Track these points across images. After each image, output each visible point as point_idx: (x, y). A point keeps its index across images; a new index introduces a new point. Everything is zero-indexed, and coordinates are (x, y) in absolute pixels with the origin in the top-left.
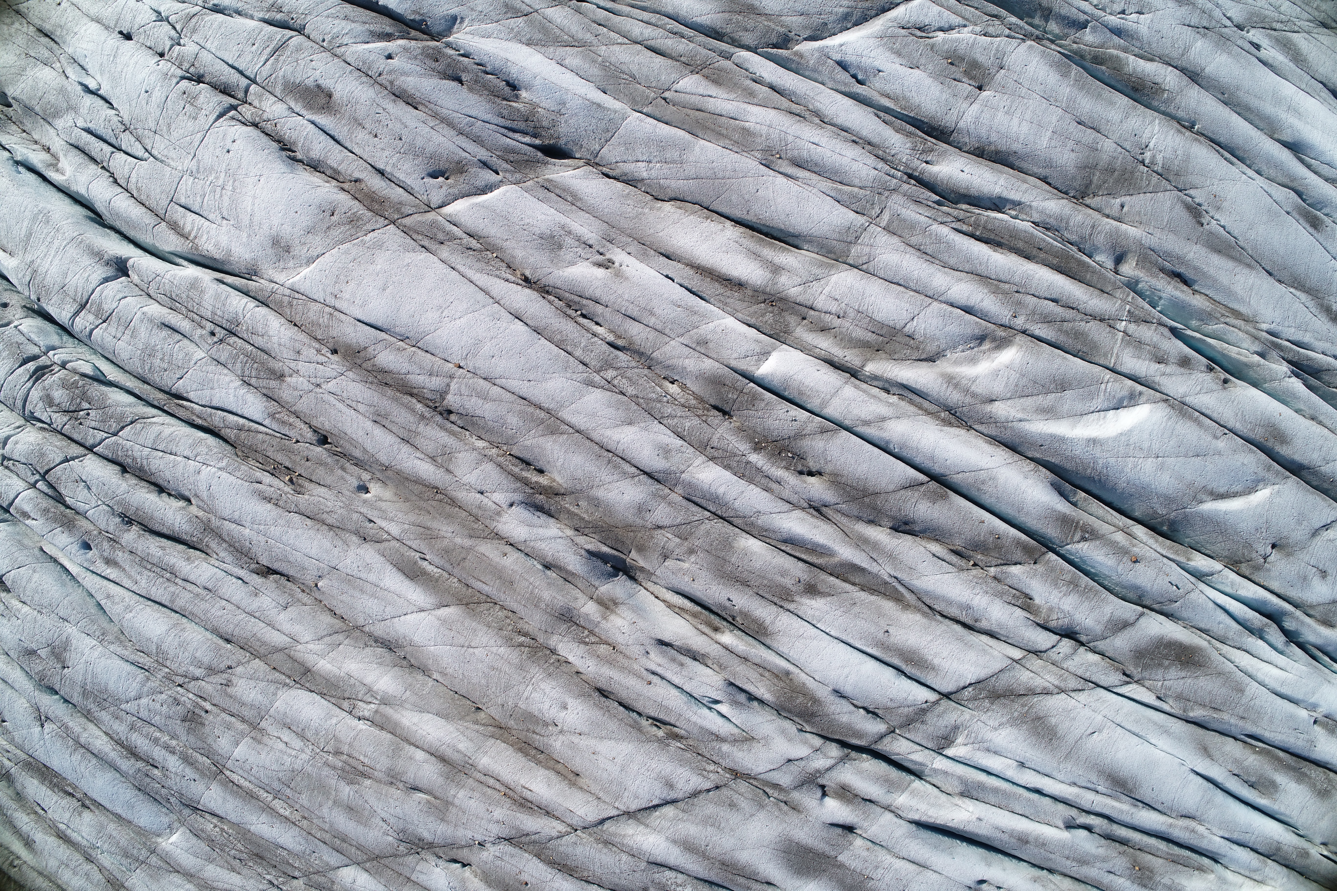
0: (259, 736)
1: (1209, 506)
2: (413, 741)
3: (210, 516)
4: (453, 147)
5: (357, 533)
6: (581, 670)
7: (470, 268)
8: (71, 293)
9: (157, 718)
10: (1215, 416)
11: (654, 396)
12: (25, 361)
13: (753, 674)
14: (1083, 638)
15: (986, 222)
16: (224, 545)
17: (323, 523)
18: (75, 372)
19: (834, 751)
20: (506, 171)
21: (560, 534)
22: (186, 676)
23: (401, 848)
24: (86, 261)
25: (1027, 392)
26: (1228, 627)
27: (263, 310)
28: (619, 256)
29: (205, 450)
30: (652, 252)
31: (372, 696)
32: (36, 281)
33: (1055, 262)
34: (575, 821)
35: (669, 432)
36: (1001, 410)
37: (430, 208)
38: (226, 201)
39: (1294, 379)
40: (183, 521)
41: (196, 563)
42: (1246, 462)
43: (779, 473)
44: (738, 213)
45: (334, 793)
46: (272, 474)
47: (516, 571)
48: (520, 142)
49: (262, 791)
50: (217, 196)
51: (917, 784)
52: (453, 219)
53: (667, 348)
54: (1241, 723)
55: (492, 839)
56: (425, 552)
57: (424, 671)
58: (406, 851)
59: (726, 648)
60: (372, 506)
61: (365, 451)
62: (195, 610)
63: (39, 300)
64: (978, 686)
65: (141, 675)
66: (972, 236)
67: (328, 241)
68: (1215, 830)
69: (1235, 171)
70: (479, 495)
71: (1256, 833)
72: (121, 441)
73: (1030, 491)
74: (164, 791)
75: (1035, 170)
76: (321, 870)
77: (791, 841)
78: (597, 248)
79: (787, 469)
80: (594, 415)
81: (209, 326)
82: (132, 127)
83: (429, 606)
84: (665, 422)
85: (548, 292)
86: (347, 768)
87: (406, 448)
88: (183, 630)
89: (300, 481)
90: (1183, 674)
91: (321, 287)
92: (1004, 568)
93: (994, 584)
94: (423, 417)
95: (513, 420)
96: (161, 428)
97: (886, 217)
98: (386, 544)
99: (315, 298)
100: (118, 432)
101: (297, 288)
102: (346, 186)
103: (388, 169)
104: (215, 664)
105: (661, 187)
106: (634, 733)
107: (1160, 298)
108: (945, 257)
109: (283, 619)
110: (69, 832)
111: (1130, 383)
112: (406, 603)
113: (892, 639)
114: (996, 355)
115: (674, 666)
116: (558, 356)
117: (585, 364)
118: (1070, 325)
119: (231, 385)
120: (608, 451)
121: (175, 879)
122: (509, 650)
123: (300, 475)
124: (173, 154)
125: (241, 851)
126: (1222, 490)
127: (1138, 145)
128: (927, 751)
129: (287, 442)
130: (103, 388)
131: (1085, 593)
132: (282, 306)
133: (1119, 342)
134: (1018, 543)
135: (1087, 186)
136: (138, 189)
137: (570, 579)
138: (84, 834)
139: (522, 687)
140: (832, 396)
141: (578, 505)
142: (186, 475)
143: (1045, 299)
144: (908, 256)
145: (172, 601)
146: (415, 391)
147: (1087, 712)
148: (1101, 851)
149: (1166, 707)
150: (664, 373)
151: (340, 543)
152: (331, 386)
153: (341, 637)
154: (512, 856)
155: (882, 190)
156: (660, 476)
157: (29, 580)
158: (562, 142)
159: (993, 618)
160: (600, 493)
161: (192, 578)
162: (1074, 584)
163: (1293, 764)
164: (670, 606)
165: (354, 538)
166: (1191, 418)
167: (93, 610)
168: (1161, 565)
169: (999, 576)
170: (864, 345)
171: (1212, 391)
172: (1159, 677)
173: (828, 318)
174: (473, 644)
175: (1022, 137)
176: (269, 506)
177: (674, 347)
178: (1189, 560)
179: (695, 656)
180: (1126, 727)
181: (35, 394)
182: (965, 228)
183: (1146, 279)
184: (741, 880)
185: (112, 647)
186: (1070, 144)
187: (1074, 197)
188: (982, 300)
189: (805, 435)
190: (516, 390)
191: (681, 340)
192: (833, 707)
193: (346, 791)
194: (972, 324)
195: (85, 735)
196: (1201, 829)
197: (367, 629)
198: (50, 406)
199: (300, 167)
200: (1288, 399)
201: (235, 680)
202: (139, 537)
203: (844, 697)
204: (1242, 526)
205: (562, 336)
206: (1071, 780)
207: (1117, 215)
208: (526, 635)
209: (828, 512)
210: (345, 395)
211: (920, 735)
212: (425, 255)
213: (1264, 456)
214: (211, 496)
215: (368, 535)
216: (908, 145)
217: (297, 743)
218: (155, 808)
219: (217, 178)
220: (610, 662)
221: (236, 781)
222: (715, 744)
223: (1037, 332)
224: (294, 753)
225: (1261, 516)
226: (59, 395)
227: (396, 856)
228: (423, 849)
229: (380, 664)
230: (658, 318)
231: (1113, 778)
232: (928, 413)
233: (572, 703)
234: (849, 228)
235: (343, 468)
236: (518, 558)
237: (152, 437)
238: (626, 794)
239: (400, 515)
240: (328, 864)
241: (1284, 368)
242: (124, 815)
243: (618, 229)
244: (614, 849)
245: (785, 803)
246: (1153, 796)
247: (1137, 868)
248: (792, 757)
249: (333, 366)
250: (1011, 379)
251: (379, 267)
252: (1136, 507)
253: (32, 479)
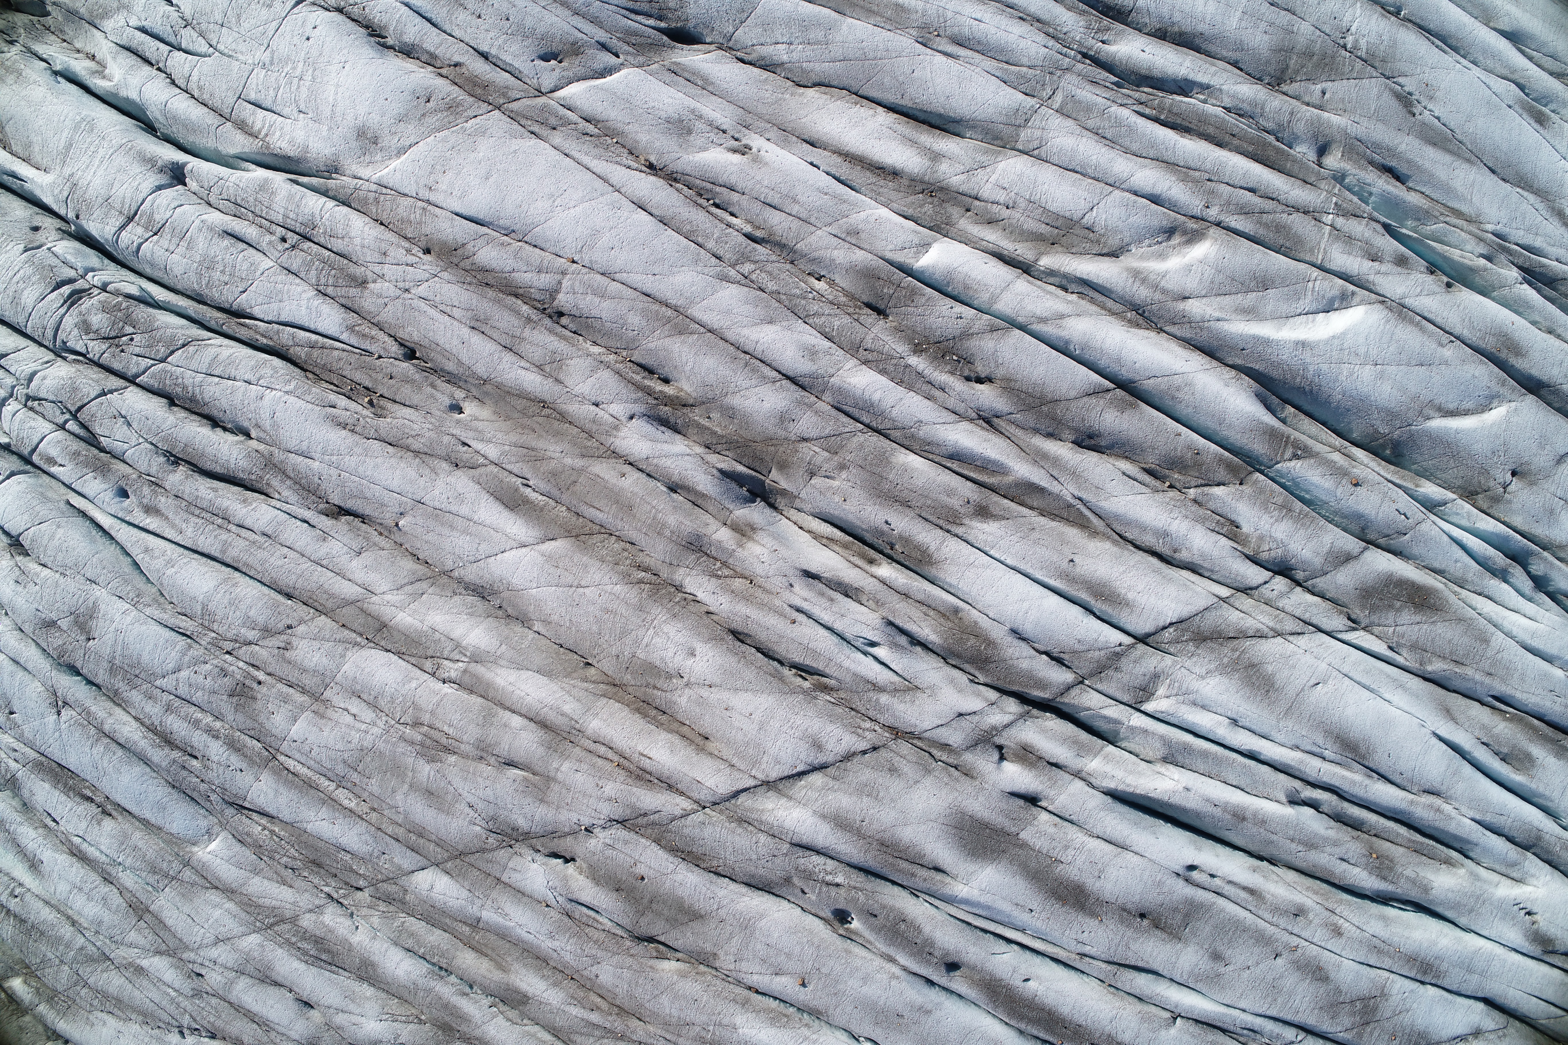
0: (322, 709)
1: (1438, 423)
2: (508, 704)
3: (272, 449)
4: (567, 27)
5: (447, 459)
6: (711, 609)
7: (586, 154)
8: (118, 206)
9: (200, 694)
10: (1439, 320)
11: (798, 292)
12: (58, 286)
13: (916, 612)
14: (1300, 575)
15: (1172, 105)
16: (288, 482)
17: (408, 449)
18: (117, 293)
19: (1013, 706)
20: (628, 53)
21: (688, 451)
22: (236, 641)
23: (490, 840)
24: (137, 168)
25: (1223, 290)
26: (1466, 566)
27: (345, 209)
28: (756, 142)
29: (269, 372)
30: (794, 138)
31: (461, 652)
32: (76, 196)
33: (1250, 149)
34: (704, 796)
35: (815, 332)
36: (1195, 308)
37: (540, 93)
38: (304, 91)
39: (1526, 286)
40: (240, 457)
41: (254, 505)
42: (1477, 374)
43: (942, 377)
44: (891, 98)
45: (410, 774)
46: (349, 398)
47: (636, 494)
48: (643, 25)
49: (323, 779)
50: (294, 88)
51: (1111, 748)
52: (568, 102)
53: (813, 239)
54: (1487, 680)
55: (602, 822)
56: (528, 476)
57: (523, 620)
58: (496, 844)
59: (883, 582)
60: (466, 426)
61: (460, 363)
62: (251, 561)
63: (77, 217)
64: (1180, 626)
65: (182, 642)
66: (1156, 120)
67: (423, 129)
68: (1464, 810)
69: (1449, 59)
70: (593, 408)
71: (1512, 815)
72: (169, 367)
73: (1232, 400)
74: (203, 787)
75: (1225, 53)
76: (391, 875)
77: (963, 814)
78: (732, 133)
79: (952, 373)
80: (728, 312)
81: (280, 231)
82: (195, 22)
83: (531, 540)
84: (811, 321)
85: (675, 180)
86: (428, 742)
87: (508, 357)
88: (235, 585)
89: (382, 403)
90: (1418, 618)
91: (413, 179)
92: (1206, 489)
93: (1195, 508)
94: (529, 320)
95: (635, 320)
96: (219, 349)
97: (1058, 98)
98: (482, 470)
99: (406, 191)
100: (167, 357)
101: (385, 182)
102: (444, 71)
103: (494, 51)
104: (271, 624)
105: (803, 71)
106: (775, 682)
107: (1371, 194)
108: (1126, 142)
109: (356, 567)
110: (84, 846)
111: (1341, 282)
112: (504, 538)
113: (1078, 570)
114: (1187, 250)
115: (824, 602)
116: (686, 248)
117: (719, 258)
118: (1271, 217)
119: (304, 295)
120: (745, 352)
121: (213, 897)
122: (626, 588)
123: (381, 396)
124: (242, 47)
125: (295, 858)
126: (1452, 406)
127: (1338, 28)
128: (1122, 707)
129: (368, 359)
130: (151, 310)
131: (1299, 519)
132: (366, 204)
133: (1326, 236)
134: (1221, 460)
135: (1284, 71)
136: (200, 88)
137: (699, 502)
138: (102, 848)
139: (641, 633)
140: (1002, 291)
141: (709, 418)
142: (246, 402)
143: (1241, 188)
144: (1084, 139)
145: (223, 552)
146: (521, 291)
147: (1308, 659)
148: (1331, 833)
149: (1400, 659)
150: (809, 268)
151: (427, 471)
152: (422, 290)
153: (424, 585)
154: (626, 842)
155: (1054, 70)
156: (806, 381)
157: (52, 538)
158: (691, 25)
159: (1195, 547)
160: (736, 401)
161: (248, 523)
162: (1286, 508)
163: (1550, 734)
164: (816, 536)
165: (444, 465)
166: (1411, 322)
167: (127, 568)
168: (1386, 489)
169: (1200, 499)
170: (1036, 238)
171: (1434, 293)
172: (1390, 621)
173: (995, 208)
174: (583, 583)
175: (1208, 17)
176: (344, 433)
177: (821, 237)
178: (1417, 486)
179: (848, 591)
180: (1355, 678)
181: (69, 321)
182: (1147, 111)
183: (1354, 171)
184: (904, 865)
185: (148, 611)
186: (1263, 25)
187: (1269, 84)
188: (1170, 188)
189: (972, 334)
190: (639, 286)
191: (829, 229)
192: (1010, 651)
193: (425, 770)
194: (1159, 216)
195: (110, 721)
196: (1447, 808)
197: (456, 574)
198: (87, 334)
199: (391, 53)
200: (1521, 310)
201: (295, 641)
202: (187, 478)
203: (1024, 639)
204: (1477, 447)
205: (692, 226)
206: (1293, 742)
207: (1318, 102)
208: (646, 570)
209: (1000, 423)
210: (438, 299)
211: (1113, 685)
212: (534, 141)
213: (1496, 369)
214: (275, 425)
215: (461, 460)
216: (1082, 23)
217: (368, 715)
218: (192, 808)
219: (294, 68)
220: (747, 599)
221: (292, 768)
222: (871, 694)
223: (1233, 224)
224: (364, 727)
225: (1497, 437)
226: (98, 320)
227: (483, 851)
228: (517, 841)
229: (471, 614)
230: (802, 206)
231: (1342, 740)
232: (1112, 313)
233: (701, 648)
234: (1018, 110)
235: (433, 386)
236: (638, 479)
237: (208, 360)
238: (765, 759)
239: (500, 435)
240: (399, 868)
241: (1514, 274)
242: (153, 820)
243: (756, 115)
244: (751, 828)
245: (956, 768)
246: (1390, 764)
247: (1374, 856)
248: (963, 711)
249: (425, 267)
250: (1206, 275)
251: (481, 154)
252: (1354, 426)
253: (60, 419)
